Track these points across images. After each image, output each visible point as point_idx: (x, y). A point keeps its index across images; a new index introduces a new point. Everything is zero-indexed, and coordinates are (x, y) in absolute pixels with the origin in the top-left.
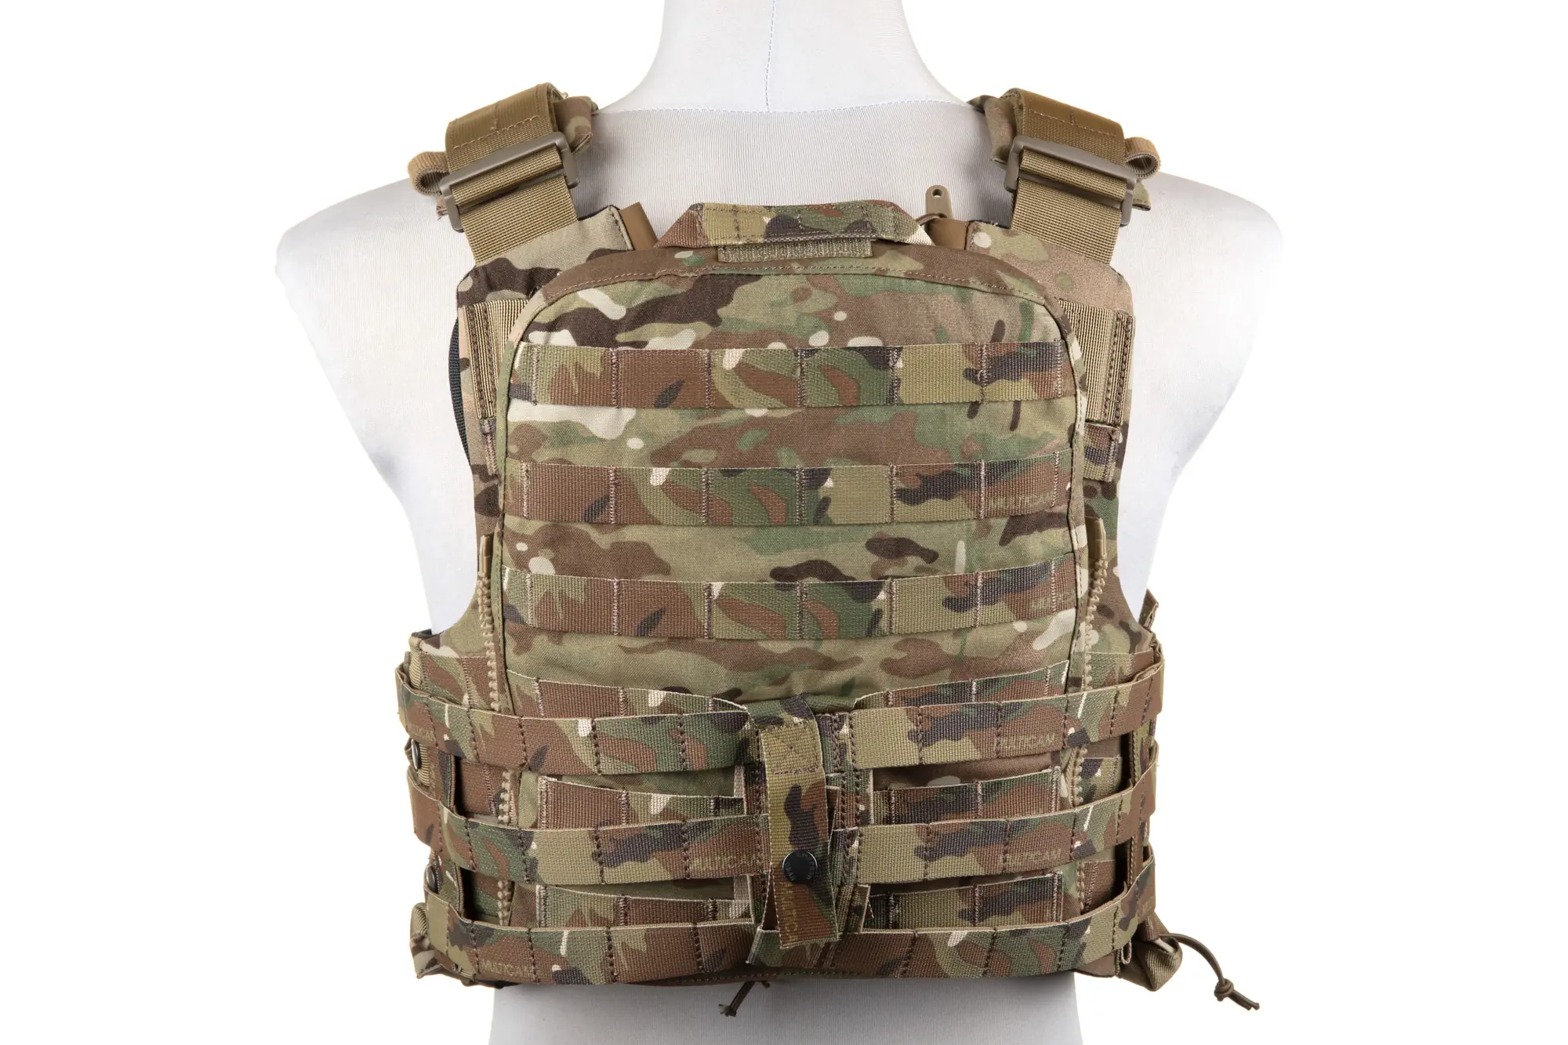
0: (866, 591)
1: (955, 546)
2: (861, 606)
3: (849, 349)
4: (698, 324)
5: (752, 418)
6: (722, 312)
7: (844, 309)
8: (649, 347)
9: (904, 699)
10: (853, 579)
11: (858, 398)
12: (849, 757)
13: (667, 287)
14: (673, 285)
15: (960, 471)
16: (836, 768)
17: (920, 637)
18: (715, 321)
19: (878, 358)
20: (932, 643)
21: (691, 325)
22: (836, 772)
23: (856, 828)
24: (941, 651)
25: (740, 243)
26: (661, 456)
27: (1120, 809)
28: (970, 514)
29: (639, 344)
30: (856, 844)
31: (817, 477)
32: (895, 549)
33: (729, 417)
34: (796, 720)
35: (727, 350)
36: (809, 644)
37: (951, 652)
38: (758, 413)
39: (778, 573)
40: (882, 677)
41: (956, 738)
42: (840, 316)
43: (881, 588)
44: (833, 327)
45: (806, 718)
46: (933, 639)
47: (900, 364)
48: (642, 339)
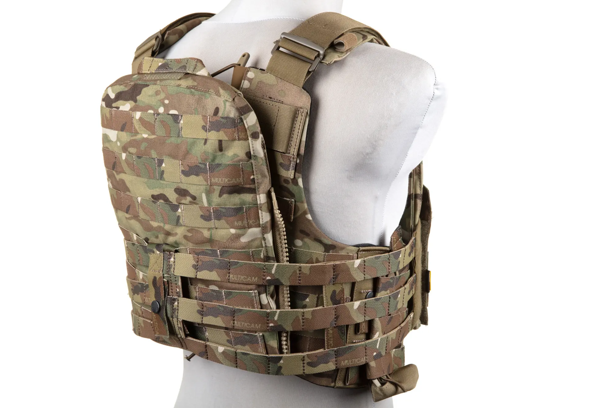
0: (175, 208)
1: (202, 195)
2: (174, 213)
3: (169, 114)
4: (130, 102)
5: (144, 138)
6: (138, 98)
7: (168, 99)
8: (120, 109)
9: (193, 252)
10: (172, 202)
11: (170, 133)
12: (172, 270)
13: (124, 87)
14: (126, 86)
15: (200, 165)
16: (167, 273)
17: (196, 229)
18: (135, 101)
19: (176, 118)
20: (201, 232)
21: (129, 102)
22: (167, 274)
23: (177, 297)
24: (203, 235)
25: (149, 72)
26: (125, 149)
27: (303, 316)
28: (205, 183)
29: (118, 108)
30: (176, 303)
31: (161, 162)
32: (182, 192)
33: (138, 137)
34: (158, 252)
35: (137, 112)
36: (162, 225)
37: (207, 237)
38: (145, 136)
39: (153, 196)
40: (184, 241)
41: (211, 271)
42: (167, 102)
43: (179, 207)
44: (164, 105)
45: (160, 252)
46: (201, 230)
47: (182, 122)
48: (118, 106)
